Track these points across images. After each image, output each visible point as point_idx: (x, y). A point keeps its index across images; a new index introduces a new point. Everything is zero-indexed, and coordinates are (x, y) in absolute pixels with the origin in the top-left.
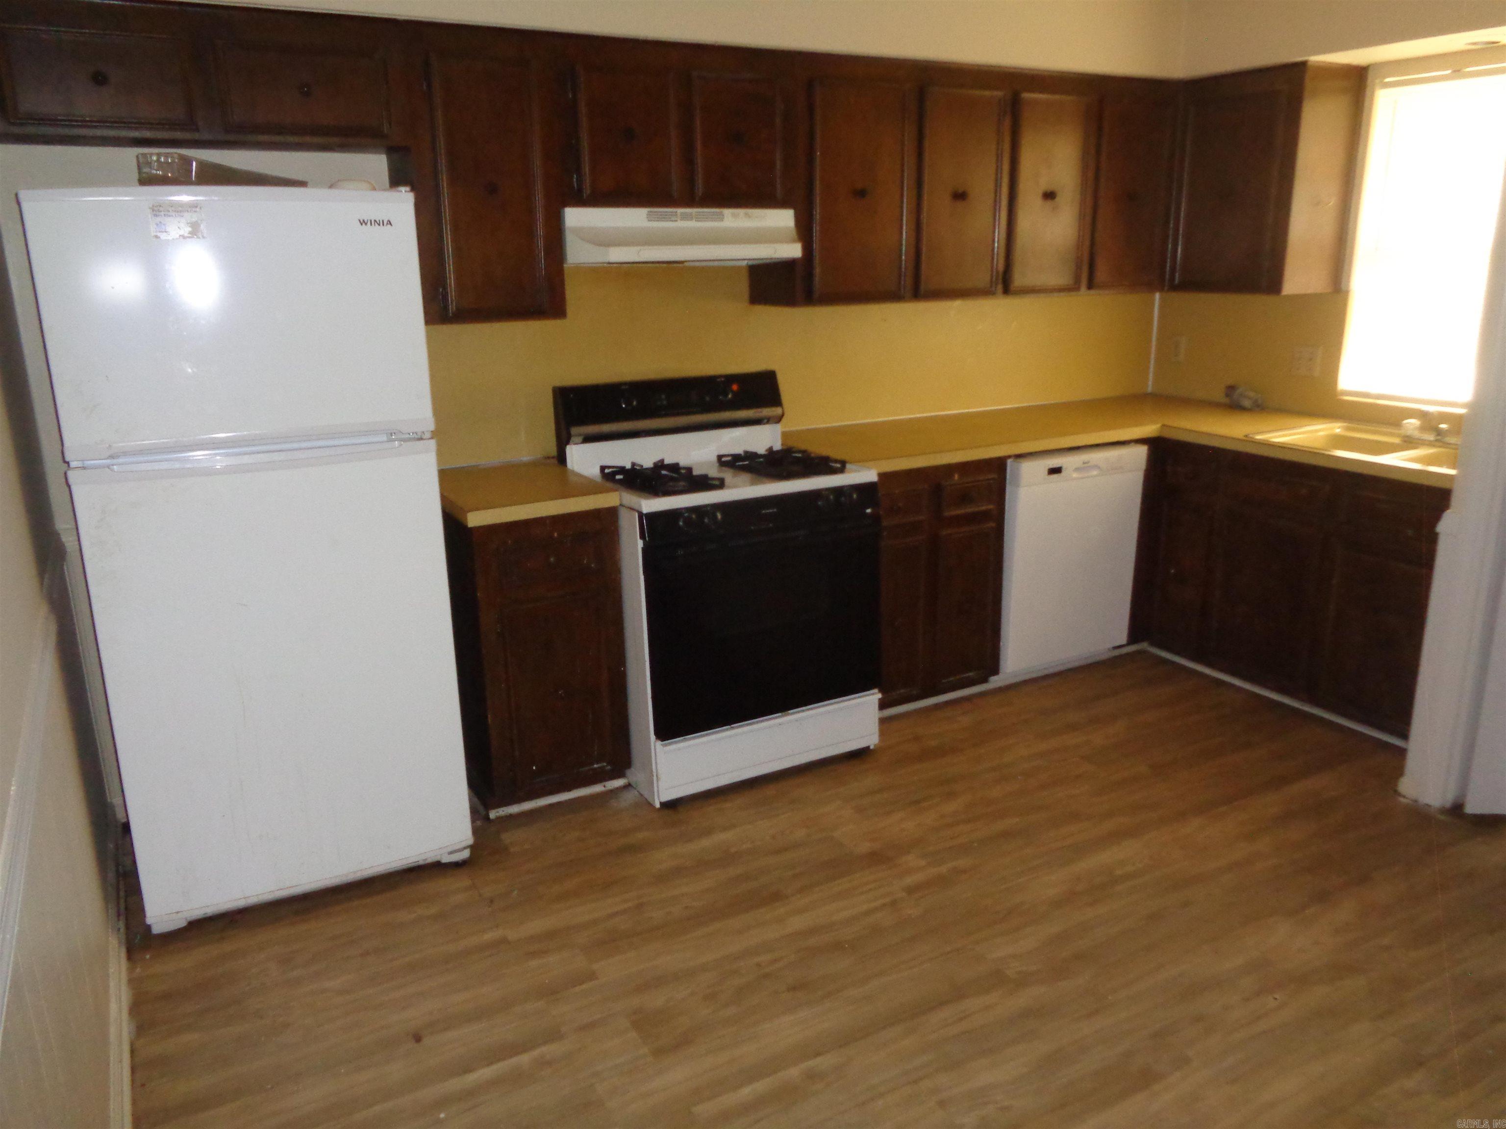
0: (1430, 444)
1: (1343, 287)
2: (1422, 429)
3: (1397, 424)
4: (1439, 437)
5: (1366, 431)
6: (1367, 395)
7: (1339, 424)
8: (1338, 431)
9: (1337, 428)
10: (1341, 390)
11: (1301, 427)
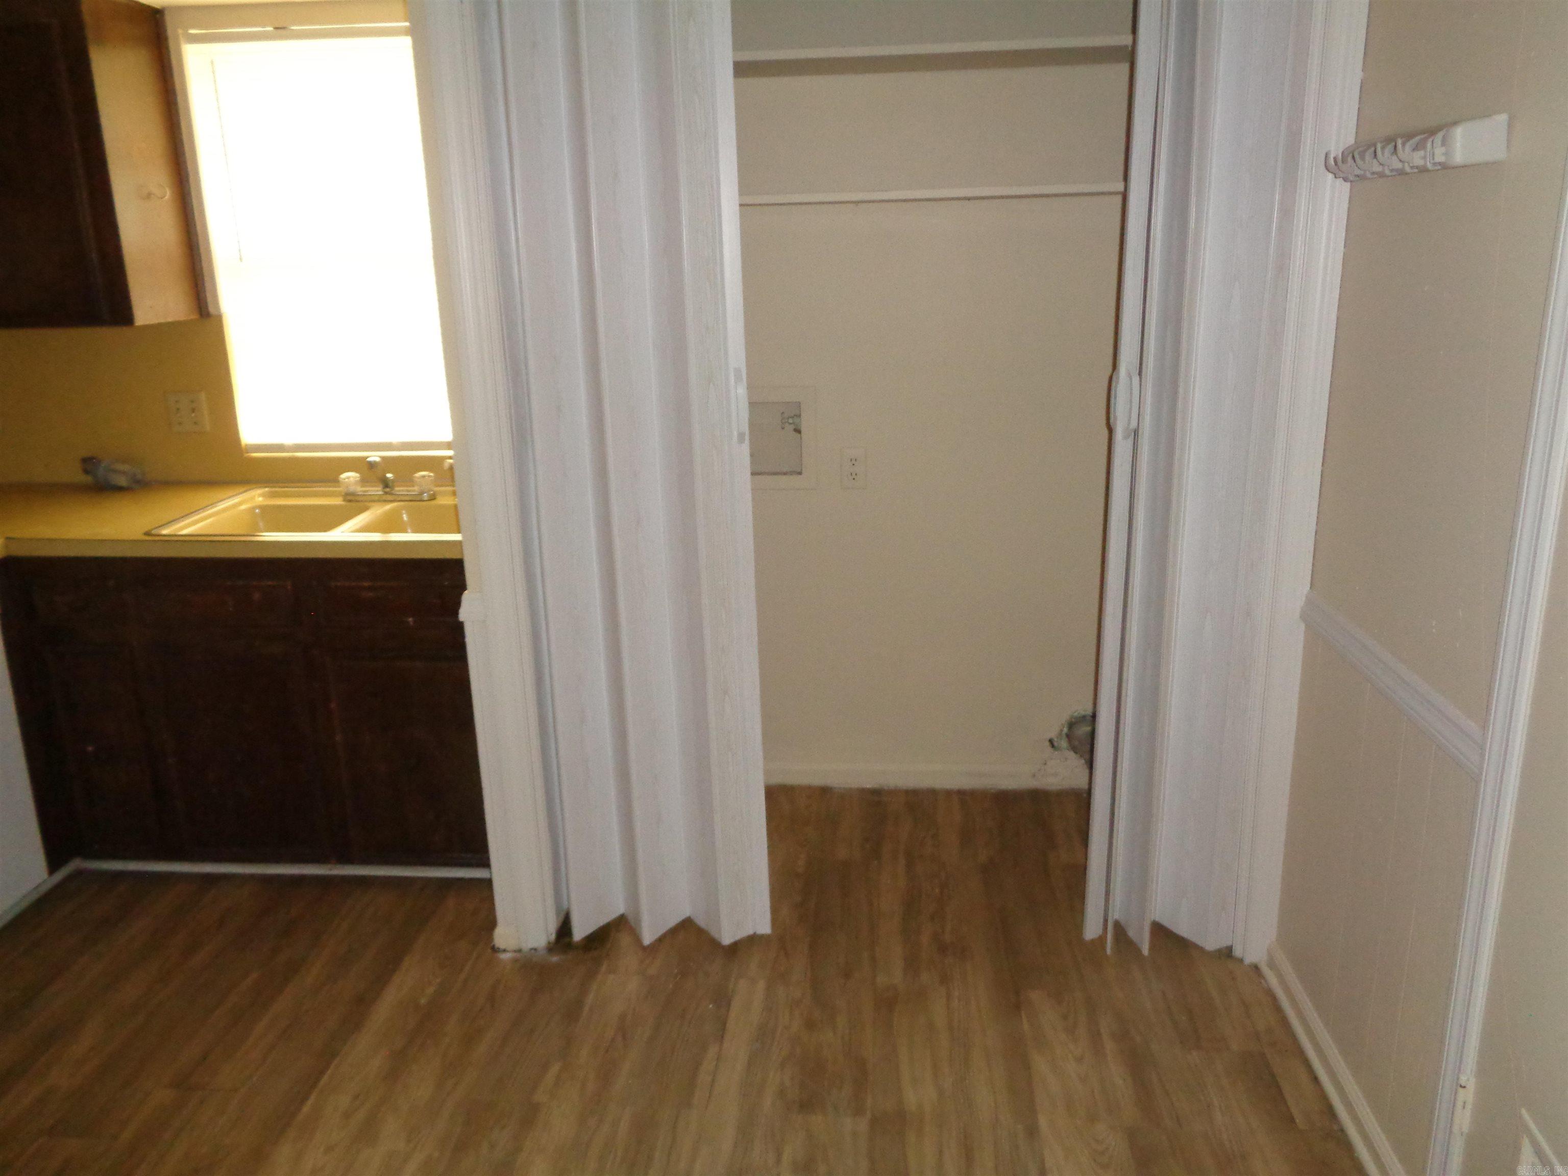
0: (382, 501)
1: (211, 310)
2: (364, 481)
3: (336, 481)
4: (388, 490)
5: (298, 495)
6: (280, 448)
7: (260, 491)
8: (260, 500)
9: (256, 497)
10: (246, 445)
11: (213, 504)
